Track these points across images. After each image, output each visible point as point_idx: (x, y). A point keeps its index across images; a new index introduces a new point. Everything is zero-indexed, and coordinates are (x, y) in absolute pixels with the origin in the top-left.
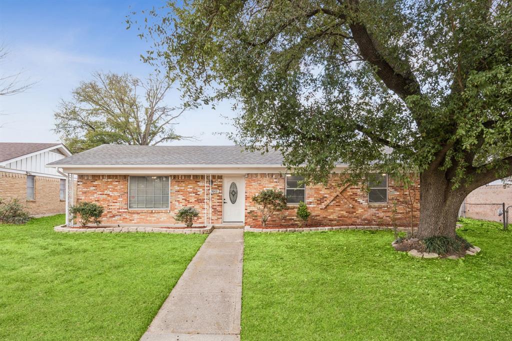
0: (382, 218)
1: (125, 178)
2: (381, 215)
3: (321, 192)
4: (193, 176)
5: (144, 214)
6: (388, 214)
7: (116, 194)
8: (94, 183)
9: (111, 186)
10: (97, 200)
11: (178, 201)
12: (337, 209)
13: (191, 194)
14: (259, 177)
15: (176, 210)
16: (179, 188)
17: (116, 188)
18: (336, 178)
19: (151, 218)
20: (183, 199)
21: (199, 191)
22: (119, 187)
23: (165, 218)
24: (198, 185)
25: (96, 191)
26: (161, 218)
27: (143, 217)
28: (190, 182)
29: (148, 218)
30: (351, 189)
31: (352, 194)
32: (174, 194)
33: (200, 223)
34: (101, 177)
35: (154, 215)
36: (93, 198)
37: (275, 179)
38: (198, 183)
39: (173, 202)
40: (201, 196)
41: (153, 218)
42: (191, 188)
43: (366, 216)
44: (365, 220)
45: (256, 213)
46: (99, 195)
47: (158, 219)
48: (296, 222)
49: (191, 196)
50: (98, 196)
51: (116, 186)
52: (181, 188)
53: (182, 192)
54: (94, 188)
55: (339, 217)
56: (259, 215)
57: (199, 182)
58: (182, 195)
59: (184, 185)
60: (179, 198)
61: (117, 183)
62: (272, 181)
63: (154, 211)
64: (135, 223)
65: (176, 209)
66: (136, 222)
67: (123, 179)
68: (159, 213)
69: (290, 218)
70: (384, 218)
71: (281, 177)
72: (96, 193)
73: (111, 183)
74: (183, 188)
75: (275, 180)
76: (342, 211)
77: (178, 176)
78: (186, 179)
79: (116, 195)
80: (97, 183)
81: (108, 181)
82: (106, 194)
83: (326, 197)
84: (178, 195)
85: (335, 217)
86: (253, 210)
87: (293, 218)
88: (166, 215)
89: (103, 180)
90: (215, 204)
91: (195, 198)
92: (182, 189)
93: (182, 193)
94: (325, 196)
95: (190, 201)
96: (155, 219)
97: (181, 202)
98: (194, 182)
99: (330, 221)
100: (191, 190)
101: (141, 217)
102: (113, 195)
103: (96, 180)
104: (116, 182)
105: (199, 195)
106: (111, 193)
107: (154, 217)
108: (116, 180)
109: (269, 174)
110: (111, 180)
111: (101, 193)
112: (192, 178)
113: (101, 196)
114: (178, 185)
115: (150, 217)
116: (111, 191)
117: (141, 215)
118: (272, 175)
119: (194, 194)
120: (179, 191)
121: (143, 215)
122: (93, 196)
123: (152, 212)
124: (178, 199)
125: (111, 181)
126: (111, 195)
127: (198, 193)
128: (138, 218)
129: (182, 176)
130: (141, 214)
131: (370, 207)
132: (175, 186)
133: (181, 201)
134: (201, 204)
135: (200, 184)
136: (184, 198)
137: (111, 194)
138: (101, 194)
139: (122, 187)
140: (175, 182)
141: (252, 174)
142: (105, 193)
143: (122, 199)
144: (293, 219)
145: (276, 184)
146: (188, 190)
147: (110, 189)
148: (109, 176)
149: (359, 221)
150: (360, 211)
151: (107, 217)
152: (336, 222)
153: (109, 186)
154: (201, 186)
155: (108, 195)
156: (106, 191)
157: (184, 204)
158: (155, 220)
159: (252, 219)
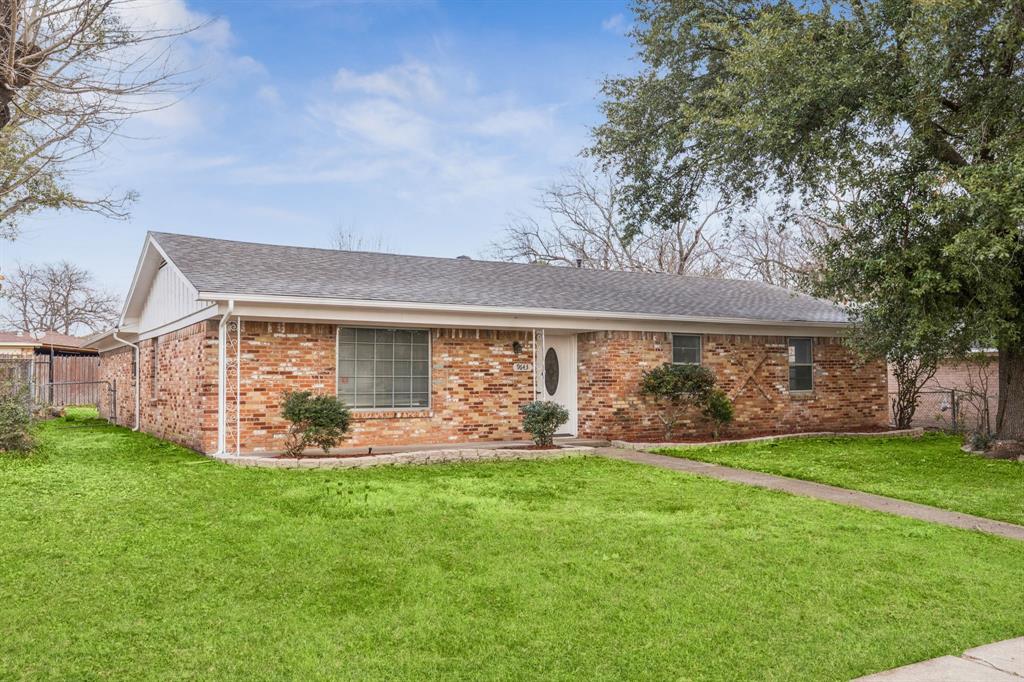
0: (808, 419)
1: (331, 332)
2: (807, 412)
3: (726, 371)
4: (481, 331)
5: (375, 421)
6: (816, 412)
7: (308, 371)
8: (252, 343)
9: (296, 352)
10: (258, 386)
11: (449, 389)
12: (748, 403)
13: (475, 374)
14: (631, 338)
15: (445, 412)
16: (451, 359)
17: (308, 357)
18: (746, 345)
19: (391, 432)
20: (460, 385)
21: (492, 367)
22: (314, 355)
23: (422, 430)
24: (491, 352)
25: (256, 364)
26: (413, 432)
27: (374, 429)
28: (475, 345)
29: (386, 432)
30: (767, 365)
31: (768, 374)
32: (442, 374)
33: (496, 440)
34: (270, 329)
35: (397, 424)
36: (249, 382)
37: (657, 343)
38: (491, 348)
39: (440, 393)
40: (496, 378)
41: (396, 432)
42: (476, 359)
43: (788, 415)
44: (786, 422)
45: (628, 413)
46: (263, 373)
47: (407, 433)
48: (690, 431)
49: (477, 378)
50: (262, 377)
51: (308, 351)
52: (457, 359)
53: (457, 367)
54: (251, 356)
55: (751, 419)
56: (632, 416)
57: (492, 345)
58: (457, 374)
59: (461, 352)
60: (451, 382)
61: (310, 344)
62: (651, 347)
63: (399, 415)
64: (355, 445)
65: (445, 408)
66: (356, 442)
67: (324, 334)
68: (411, 417)
69: (681, 422)
70: (811, 418)
71: (666, 338)
72: (257, 369)
73: (295, 343)
74: (460, 359)
75: (656, 346)
76: (756, 406)
77: (450, 331)
78: (467, 337)
79: (307, 373)
80: (259, 343)
81: (287, 339)
82: (282, 373)
83: (733, 381)
84: (450, 374)
85: (746, 419)
86: (623, 407)
87: (685, 422)
88: (424, 423)
89: (276, 335)
90: (523, 396)
91: (485, 382)
92: (457, 362)
93: (457, 370)
94: (732, 378)
95: (475, 390)
96: (401, 432)
97: (457, 393)
98: (482, 345)
99: (739, 426)
100: (477, 363)
101: (368, 430)
102: (300, 374)
103: (258, 335)
104: (309, 340)
105: (492, 374)
106: (295, 369)
107: (398, 428)
108: (309, 336)
109: (646, 333)
110: (296, 336)
111: (269, 369)
112: (478, 337)
113: (269, 376)
114: (449, 352)
115: (390, 429)
116: (295, 365)
117: (370, 425)
118: (652, 334)
119: (482, 374)
120: (450, 367)
121: (374, 425)
122: (250, 378)
123: (395, 418)
124: (449, 386)
125: (295, 339)
126: (294, 374)
127: (492, 371)
128: (362, 433)
129: (457, 330)
130: (368, 422)
131: (793, 399)
132: (443, 355)
133: (456, 388)
134: (496, 396)
135: (496, 350)
136: (461, 382)
137: (295, 371)
138: (269, 373)
139: (323, 353)
140: (442, 346)
141: (619, 331)
142: (282, 369)
143: (322, 386)
144: (685, 425)
145: (657, 353)
146: (471, 363)
147: (294, 360)
148: (291, 326)
149: (778, 425)
150: (780, 406)
151: (285, 433)
152: (747, 428)
153: (290, 352)
154: (496, 356)
155: (289, 375)
156: (283, 364)
157: (462, 397)
158: (400, 436)
159: (620, 427)
